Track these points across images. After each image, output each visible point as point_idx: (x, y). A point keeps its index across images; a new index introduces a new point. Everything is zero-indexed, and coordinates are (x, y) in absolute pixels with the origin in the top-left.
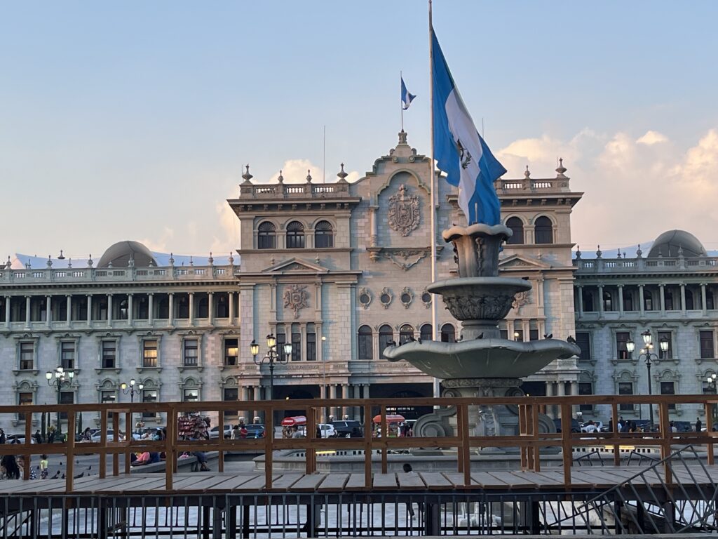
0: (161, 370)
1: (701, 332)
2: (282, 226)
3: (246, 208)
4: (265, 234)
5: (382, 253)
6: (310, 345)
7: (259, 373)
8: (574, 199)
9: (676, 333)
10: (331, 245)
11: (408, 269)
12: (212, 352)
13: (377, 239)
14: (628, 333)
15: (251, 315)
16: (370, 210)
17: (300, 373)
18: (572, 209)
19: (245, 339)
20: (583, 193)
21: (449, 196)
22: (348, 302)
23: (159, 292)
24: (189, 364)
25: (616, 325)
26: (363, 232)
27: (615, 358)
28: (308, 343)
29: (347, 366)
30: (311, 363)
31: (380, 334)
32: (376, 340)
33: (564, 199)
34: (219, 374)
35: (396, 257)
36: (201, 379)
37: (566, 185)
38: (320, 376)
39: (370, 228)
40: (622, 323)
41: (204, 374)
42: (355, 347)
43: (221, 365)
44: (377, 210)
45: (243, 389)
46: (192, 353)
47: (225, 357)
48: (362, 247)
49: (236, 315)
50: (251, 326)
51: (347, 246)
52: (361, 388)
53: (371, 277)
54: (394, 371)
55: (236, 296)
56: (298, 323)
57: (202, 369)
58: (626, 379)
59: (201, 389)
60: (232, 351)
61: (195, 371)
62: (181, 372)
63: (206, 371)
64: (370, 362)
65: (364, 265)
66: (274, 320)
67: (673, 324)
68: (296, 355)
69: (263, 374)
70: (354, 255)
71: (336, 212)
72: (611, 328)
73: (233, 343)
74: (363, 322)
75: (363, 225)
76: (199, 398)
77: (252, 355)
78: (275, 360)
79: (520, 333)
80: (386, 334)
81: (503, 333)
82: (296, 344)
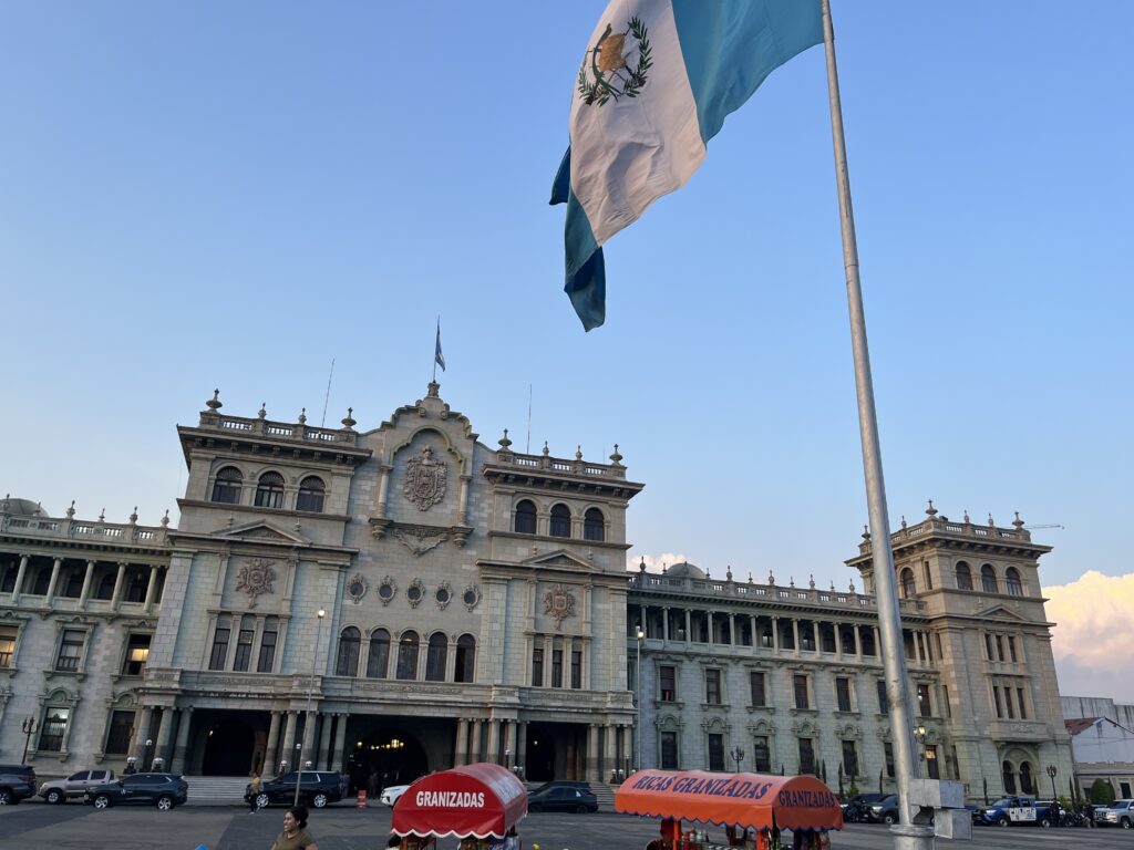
0: (15, 673)
1: (753, 673)
2: (253, 476)
3: (204, 443)
4: (226, 484)
5: (388, 528)
6: (265, 648)
7: (176, 686)
8: (632, 490)
9: (725, 672)
10: (320, 509)
11: (420, 556)
12: (107, 646)
13: (386, 508)
14: (672, 669)
15: (180, 596)
16: (382, 470)
17: (242, 691)
18: (630, 502)
19: (163, 637)
20: (643, 485)
21: (488, 466)
22: (332, 591)
23: (39, 554)
24: (62, 667)
25: (661, 656)
26: (367, 498)
27: (659, 699)
28: (263, 645)
29: (319, 684)
30: (264, 676)
31: (372, 641)
32: (364, 650)
33: (622, 490)
34: (111, 687)
35: (408, 536)
36: (79, 692)
37: (623, 475)
38: (275, 698)
39: (377, 494)
40: (668, 654)
41: (85, 685)
42: (333, 656)
43: (117, 673)
44: (390, 472)
45: (144, 712)
46: (72, 651)
47: (126, 661)
48: (363, 518)
49: (157, 599)
50: (177, 613)
51: (343, 513)
52: (335, 719)
53: (370, 559)
54: (387, 695)
55: (162, 573)
56: (253, 615)
57: (85, 677)
58: (670, 727)
59: (76, 709)
60: (139, 654)
61: (72, 680)
62: (48, 679)
63: (89, 680)
64: (353, 680)
65: (362, 541)
66: (216, 606)
67: (724, 661)
68: (241, 664)
69: (183, 688)
70: (351, 527)
71: (334, 467)
72: (654, 659)
73: (142, 641)
74: (350, 621)
75: (368, 489)
76: (69, 723)
77: (170, 660)
78: (205, 669)
79: (558, 654)
80: (380, 642)
81: (538, 653)
82: (244, 647)
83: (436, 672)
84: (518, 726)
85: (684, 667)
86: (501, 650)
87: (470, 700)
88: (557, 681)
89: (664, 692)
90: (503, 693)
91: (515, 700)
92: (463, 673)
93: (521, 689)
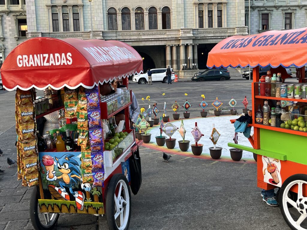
6: (75, 21)
9: (295, 14)
12: (9, 27)
14: (268, 14)
15: (33, 0)
19: (30, 18)
25: (262, 9)
27: (261, 29)
28: (74, 20)
29: (101, 35)
30: (77, 33)
31: (122, 14)
32: (119, 18)
34: (16, 42)
36: (4, 45)
40: (265, 8)
41: (5, 43)
42: (106, 22)
43: (16, 36)
47: (19, 31)
49: (24, 2)
50: (33, 8)
54: (132, 38)
56: (66, 6)
57: (4, 39)
59: (5, 52)
60: (23, 28)
63: (6, 40)
64: (116, 32)
66: (49, 3)
67: (294, 8)
68: (66, 28)
72: (259, 11)
73: (23, 22)
74: (110, 5)
76: (3, 58)
77: (36, 29)
78: (52, 31)
79: (210, 12)
80: (126, 14)
81: (201, 13)
82: (65, 20)
83: (153, 25)
84: (193, 47)
85: (274, 13)
86: (183, 13)
87: (170, 37)
88: (211, 24)
89: (263, 26)
90: (185, 33)
91: (191, 35)
92: (166, 25)
93: (193, 30)
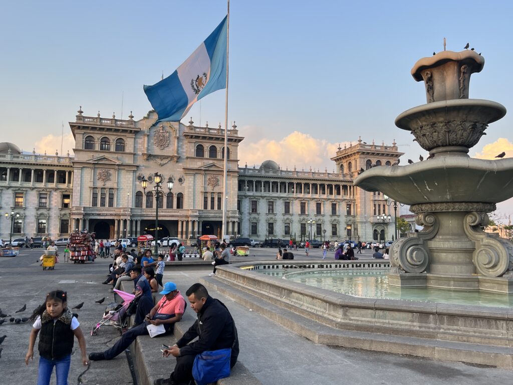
0: (25, 209)
1: (285, 202)
2: (98, 139)
3: (79, 128)
4: (89, 142)
5: (150, 157)
7: (83, 212)
8: (239, 140)
9: (276, 202)
10: (124, 151)
11: (162, 166)
12: (55, 200)
13: (148, 150)
14: (256, 201)
15: (79, 182)
16: (145, 135)
17: (104, 213)
18: (239, 144)
19: (76, 196)
20: (244, 138)
21: (184, 133)
22: (131, 179)
23: (26, 168)
24: (41, 206)
25: (252, 198)
26: (141, 145)
27: (251, 212)
28: (109, 198)
29: (130, 210)
30: (111, 208)
31: (147, 196)
32: (144, 199)
33: (236, 139)
34: (59, 212)
35: (157, 159)
36: (49, 214)
37: (236, 133)
38: (116, 215)
39: (144, 144)
40: (254, 197)
41: (50, 212)
42: (134, 201)
43: (60, 207)
44: (148, 136)
45: (73, 220)
46: (44, 201)
47: (63, 203)
48: (140, 153)
49: (69, 182)
50: (79, 188)
51: (132, 152)
52: (136, 222)
53: (144, 168)
55: (70, 173)
56: (105, 188)
57: (49, 209)
58: (255, 221)
59: (48, 219)
60: (66, 201)
61: (45, 210)
62: (37, 210)
63: (51, 210)
64: (141, 209)
65: (140, 162)
66: (92, 186)
67: (275, 198)
68: (103, 204)
69: (85, 212)
70: (135, 156)
71: (128, 135)
72: (250, 199)
73: (67, 197)
74: (138, 189)
75: (141, 142)
76: (47, 224)
77: (79, 203)
78: (91, 206)
79: (213, 199)
80: (150, 196)
81: (206, 198)
82: (103, 199)
83: (170, 205)
84: (199, 222)
85: (260, 201)
86: (192, 198)
87: (182, 214)
88: (212, 208)
89: (253, 210)
90: (193, 212)
91: (198, 214)
92: (180, 205)
93: (199, 210)
